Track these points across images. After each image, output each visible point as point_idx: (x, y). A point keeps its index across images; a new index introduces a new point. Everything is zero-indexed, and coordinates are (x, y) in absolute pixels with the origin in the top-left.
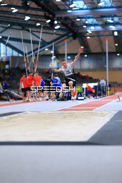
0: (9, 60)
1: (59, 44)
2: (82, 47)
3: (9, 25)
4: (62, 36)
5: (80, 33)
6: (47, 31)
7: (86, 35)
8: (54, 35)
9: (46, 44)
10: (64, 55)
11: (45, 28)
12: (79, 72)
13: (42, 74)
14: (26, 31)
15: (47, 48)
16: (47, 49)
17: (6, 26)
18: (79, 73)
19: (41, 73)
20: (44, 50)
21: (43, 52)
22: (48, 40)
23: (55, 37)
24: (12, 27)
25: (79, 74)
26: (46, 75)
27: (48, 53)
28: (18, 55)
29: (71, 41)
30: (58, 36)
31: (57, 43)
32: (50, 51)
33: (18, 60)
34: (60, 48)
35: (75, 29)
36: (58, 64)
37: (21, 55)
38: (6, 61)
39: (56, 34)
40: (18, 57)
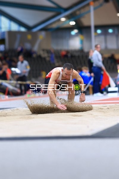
1: (82, 11)
9: (62, 11)
10: (89, 28)
15: (63, 17)
16: (63, 19)
20: (59, 20)
21: (57, 23)
22: (65, 5)
27: (66, 25)
28: (19, 29)
29: (101, 5)
31: (80, 9)
32: (68, 22)
33: (18, 37)
36: (82, 42)
37: (23, 29)
40: (19, 32)
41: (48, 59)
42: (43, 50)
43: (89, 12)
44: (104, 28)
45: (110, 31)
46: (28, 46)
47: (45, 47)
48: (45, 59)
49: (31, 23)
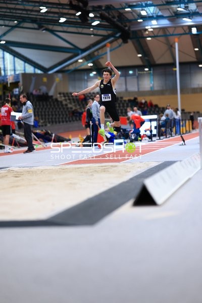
0: (18, 80)
1: (100, 51)
2: (140, 55)
3: (16, 22)
4: (105, 38)
5: (135, 32)
6: (80, 30)
7: (145, 36)
8: (92, 36)
9: (80, 52)
11: (77, 26)
12: (136, 96)
13: (74, 102)
14: (44, 31)
15: (81, 59)
16: (80, 61)
17: (11, 23)
18: (136, 99)
19: (72, 101)
20: (77, 61)
21: (74, 65)
22: (82, 46)
23: (93, 39)
24: (21, 25)
25: (137, 101)
26: (80, 103)
27: (83, 67)
28: (34, 71)
29: (120, 46)
30: (98, 38)
31: (97, 50)
32: (86, 63)
33: (34, 79)
34: (103, 58)
35: (126, 26)
37: (39, 72)
38: (14, 81)
39: (94, 35)
40: (35, 75)
41: (64, 103)
42: (60, 94)
43: (106, 53)
44: (124, 69)
45: (131, 72)
46: (44, 89)
47: (62, 90)
48: (61, 102)
49: (47, 65)
